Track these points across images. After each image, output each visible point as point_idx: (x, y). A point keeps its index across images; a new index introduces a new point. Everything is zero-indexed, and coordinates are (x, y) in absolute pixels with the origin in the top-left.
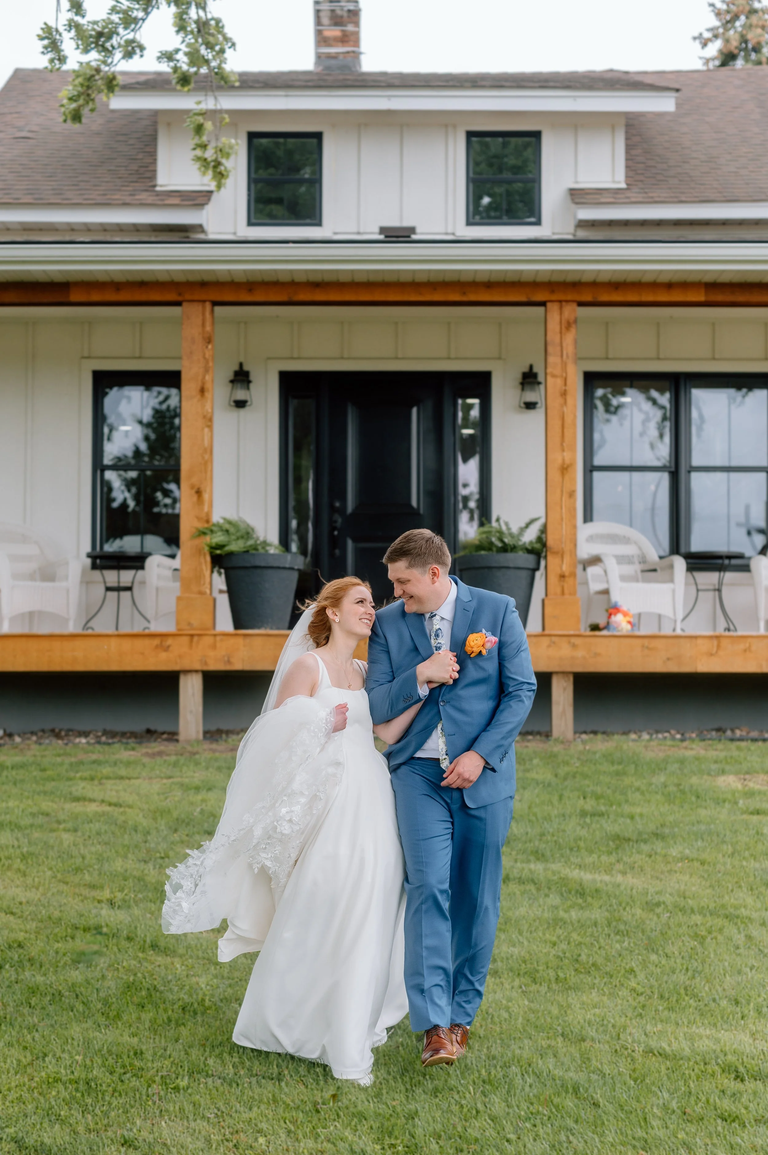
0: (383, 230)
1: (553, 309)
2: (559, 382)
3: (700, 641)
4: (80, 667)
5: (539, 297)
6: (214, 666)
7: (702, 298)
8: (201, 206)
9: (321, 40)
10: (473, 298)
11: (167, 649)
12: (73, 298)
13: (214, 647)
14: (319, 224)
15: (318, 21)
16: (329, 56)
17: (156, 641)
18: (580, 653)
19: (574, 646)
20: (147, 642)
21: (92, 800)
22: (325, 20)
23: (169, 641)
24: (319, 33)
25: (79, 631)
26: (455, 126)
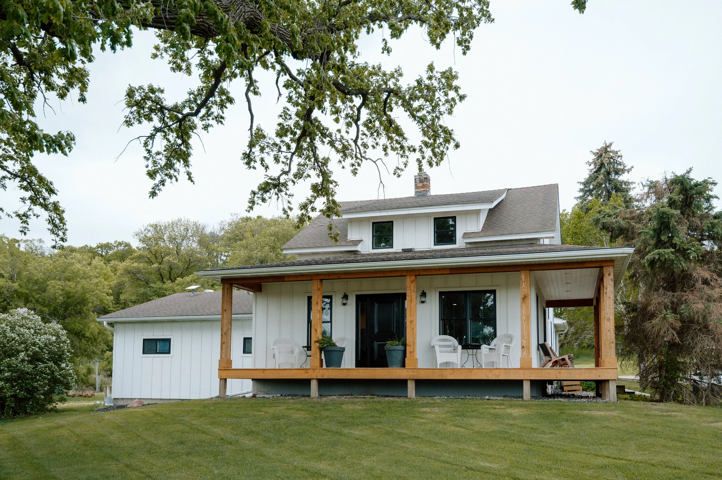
0: (403, 250)
1: (408, 277)
2: (410, 298)
3: (448, 370)
4: (286, 378)
5: (404, 274)
6: (320, 377)
7: (449, 273)
8: (357, 245)
9: (417, 187)
10: (386, 275)
11: (307, 373)
12: (286, 280)
13: (319, 372)
14: (392, 247)
15: (416, 182)
16: (419, 192)
17: (305, 371)
18: (415, 374)
19: (413, 372)
20: (303, 371)
21: (262, 412)
22: (418, 181)
23: (308, 371)
24: (416, 185)
25: (299, 368)
26: (430, 216)
